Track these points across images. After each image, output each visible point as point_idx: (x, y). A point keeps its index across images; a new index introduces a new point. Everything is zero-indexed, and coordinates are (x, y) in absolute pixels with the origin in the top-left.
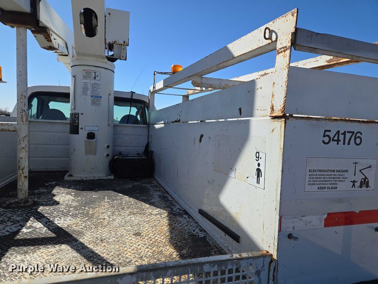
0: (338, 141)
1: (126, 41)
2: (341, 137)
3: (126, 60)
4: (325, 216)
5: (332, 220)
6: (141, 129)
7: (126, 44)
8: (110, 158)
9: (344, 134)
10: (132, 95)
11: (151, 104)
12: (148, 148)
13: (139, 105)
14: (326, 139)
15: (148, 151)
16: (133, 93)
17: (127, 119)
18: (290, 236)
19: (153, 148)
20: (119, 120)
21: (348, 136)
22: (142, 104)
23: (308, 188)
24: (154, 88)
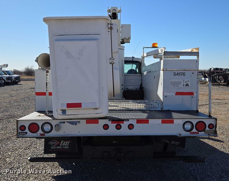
0: (178, 75)
1: (130, 37)
2: (179, 74)
3: (129, 43)
4: (176, 93)
5: (177, 94)
6: (137, 77)
7: (129, 38)
8: (123, 90)
9: (180, 73)
10: (133, 59)
11: (142, 63)
12: (142, 86)
13: (137, 64)
14: (175, 75)
15: (141, 87)
16: (133, 57)
17: (131, 71)
18: (166, 97)
19: (144, 86)
20: (127, 72)
21: (181, 74)
22: (139, 63)
23: (170, 86)
24: (143, 55)
